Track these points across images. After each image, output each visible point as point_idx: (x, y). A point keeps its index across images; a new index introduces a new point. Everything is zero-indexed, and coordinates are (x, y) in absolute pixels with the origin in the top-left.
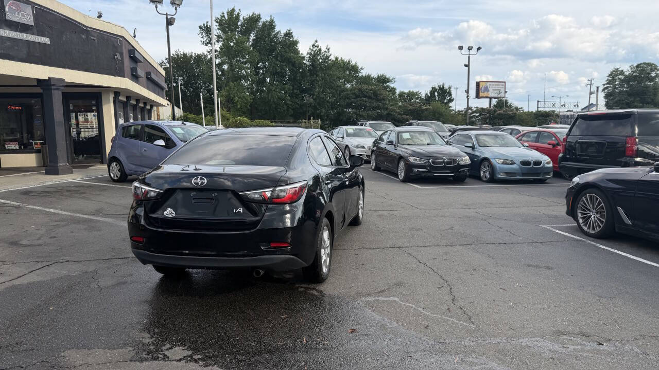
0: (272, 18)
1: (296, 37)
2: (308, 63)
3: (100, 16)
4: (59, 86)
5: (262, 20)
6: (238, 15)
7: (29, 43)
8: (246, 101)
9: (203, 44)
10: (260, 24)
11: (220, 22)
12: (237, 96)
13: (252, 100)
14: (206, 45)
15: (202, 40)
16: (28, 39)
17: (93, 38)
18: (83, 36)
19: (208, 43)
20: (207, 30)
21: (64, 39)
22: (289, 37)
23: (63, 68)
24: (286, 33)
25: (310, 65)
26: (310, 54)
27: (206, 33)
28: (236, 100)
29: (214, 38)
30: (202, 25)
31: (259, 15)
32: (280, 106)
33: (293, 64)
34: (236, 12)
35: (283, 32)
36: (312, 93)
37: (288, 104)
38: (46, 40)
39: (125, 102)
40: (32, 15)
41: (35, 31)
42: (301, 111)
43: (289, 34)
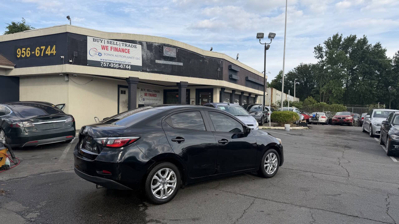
0: (365, 36)
1: (383, 47)
2: (393, 64)
3: (211, 50)
4: (186, 85)
5: (357, 39)
6: (341, 37)
7: (172, 66)
8: (340, 92)
9: (316, 58)
10: (356, 42)
11: (327, 44)
12: (334, 89)
13: (345, 91)
14: (318, 58)
15: (316, 55)
16: (173, 64)
17: (206, 61)
18: (201, 61)
19: (319, 57)
20: (319, 49)
21: (190, 62)
22: (378, 48)
23: (188, 77)
24: (376, 45)
25: (395, 66)
26: (396, 58)
27: (318, 51)
28: (333, 91)
29: (324, 54)
30: (316, 47)
31: (355, 36)
32: (367, 94)
33: (380, 66)
34: (339, 36)
35: (373, 45)
36: (395, 85)
37: (374, 94)
38: (181, 64)
39: (231, 93)
40: (176, 52)
41: (176, 60)
42: (384, 98)
43: (378, 46)
